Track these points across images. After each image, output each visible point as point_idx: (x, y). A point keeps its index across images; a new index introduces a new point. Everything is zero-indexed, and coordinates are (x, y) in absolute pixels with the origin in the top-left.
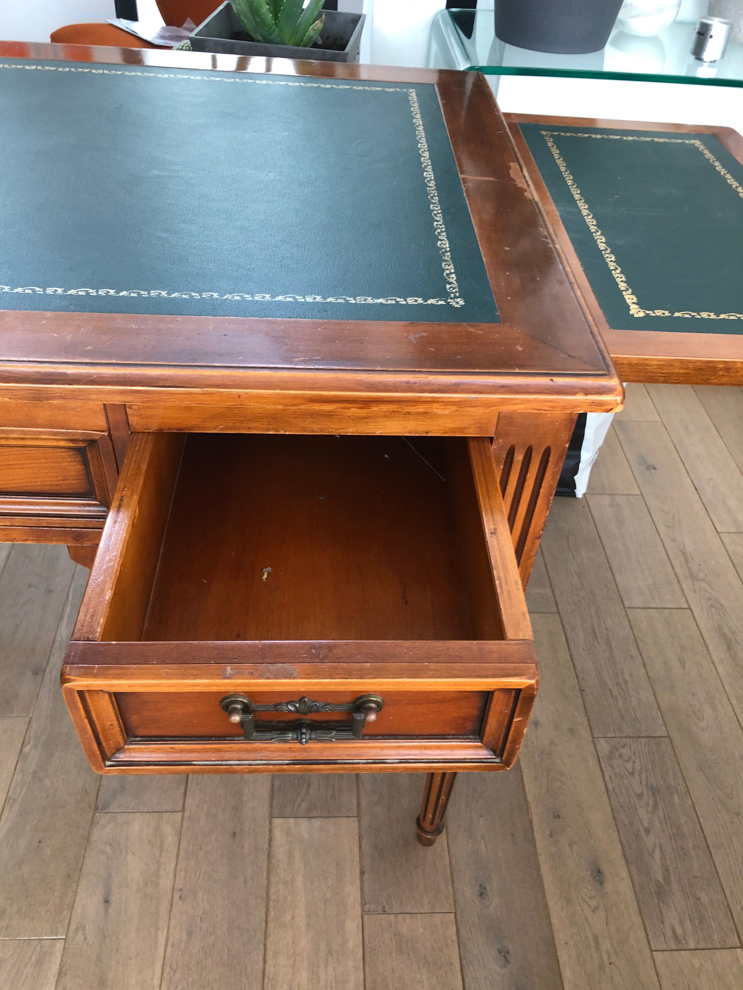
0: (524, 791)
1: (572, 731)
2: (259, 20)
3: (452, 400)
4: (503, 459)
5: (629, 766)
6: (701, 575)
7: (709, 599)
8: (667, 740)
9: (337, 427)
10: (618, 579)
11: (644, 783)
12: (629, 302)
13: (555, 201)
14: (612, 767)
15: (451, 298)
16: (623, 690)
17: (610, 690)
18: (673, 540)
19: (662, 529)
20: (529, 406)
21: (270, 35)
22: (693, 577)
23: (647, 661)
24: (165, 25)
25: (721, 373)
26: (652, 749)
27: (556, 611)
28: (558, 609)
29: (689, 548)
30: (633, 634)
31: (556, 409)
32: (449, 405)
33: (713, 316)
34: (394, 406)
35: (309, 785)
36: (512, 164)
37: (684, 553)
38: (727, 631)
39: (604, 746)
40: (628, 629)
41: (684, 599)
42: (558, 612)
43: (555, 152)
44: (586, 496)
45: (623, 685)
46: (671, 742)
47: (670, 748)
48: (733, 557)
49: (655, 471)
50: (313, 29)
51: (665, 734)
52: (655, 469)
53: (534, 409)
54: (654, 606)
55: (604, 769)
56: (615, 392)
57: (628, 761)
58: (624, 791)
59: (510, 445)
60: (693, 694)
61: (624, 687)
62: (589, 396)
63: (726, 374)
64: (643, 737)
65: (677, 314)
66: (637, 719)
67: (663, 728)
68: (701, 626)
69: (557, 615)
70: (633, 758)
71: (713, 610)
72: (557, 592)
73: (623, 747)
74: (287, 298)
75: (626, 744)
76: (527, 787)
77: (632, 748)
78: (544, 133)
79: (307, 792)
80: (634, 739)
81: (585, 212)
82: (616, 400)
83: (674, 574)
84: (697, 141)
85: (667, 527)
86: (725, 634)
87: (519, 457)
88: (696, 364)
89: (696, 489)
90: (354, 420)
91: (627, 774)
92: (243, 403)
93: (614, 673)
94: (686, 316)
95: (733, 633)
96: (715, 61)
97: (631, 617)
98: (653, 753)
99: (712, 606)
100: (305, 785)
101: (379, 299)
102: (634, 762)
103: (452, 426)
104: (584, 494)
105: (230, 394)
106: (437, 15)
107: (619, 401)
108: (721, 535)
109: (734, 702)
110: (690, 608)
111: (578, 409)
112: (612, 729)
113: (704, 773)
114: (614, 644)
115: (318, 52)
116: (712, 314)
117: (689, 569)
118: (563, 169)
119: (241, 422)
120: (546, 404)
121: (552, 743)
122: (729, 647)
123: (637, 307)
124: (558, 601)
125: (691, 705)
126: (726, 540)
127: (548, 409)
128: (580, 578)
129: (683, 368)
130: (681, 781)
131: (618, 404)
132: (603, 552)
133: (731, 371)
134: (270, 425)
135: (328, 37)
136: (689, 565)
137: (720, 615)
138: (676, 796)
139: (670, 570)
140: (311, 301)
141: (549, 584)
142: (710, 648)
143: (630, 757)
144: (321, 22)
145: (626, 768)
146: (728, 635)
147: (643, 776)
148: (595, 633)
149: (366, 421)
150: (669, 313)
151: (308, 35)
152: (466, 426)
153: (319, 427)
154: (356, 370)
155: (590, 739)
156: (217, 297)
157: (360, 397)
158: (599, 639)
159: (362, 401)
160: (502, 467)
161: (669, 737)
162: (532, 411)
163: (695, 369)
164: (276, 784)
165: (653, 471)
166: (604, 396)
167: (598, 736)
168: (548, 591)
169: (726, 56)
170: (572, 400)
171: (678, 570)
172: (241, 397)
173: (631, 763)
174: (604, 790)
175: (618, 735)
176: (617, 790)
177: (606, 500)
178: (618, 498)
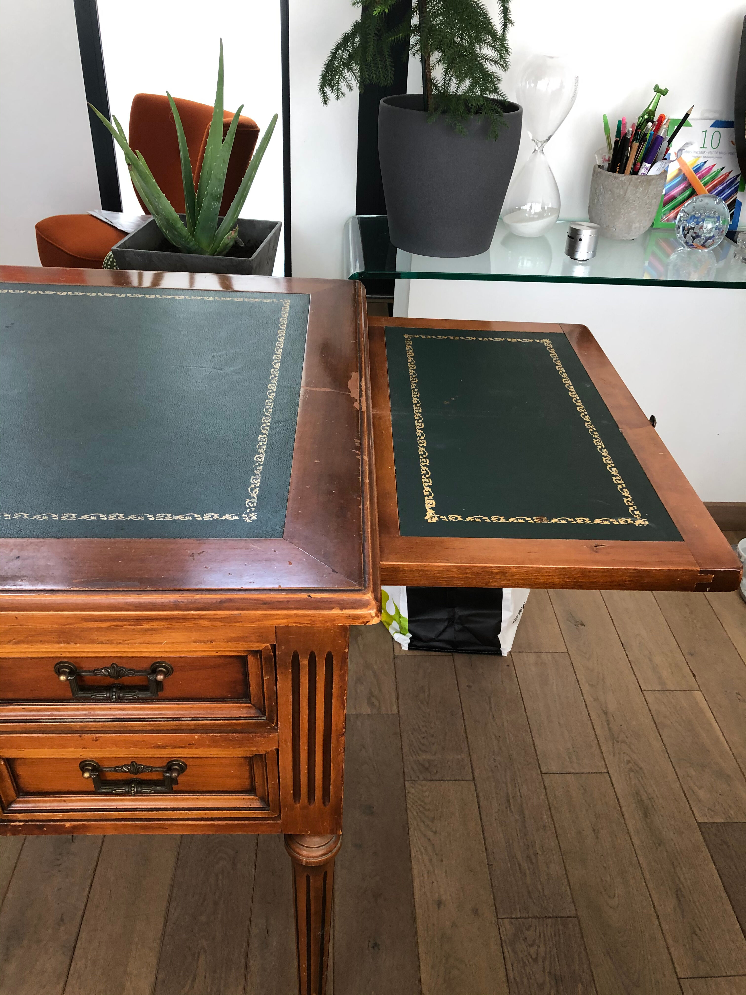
0: (420, 981)
1: (475, 911)
2: (176, 233)
3: (217, 616)
4: (289, 663)
5: (533, 950)
6: (622, 736)
7: (628, 762)
8: (575, 920)
9: (124, 639)
10: (537, 742)
11: (547, 970)
12: (427, 506)
13: (393, 404)
14: (515, 952)
15: (247, 513)
16: (532, 863)
17: (519, 865)
18: (596, 699)
19: (586, 688)
20: (290, 620)
21: (188, 243)
22: (614, 739)
23: (559, 831)
24: (144, 214)
25: (498, 577)
26: (559, 930)
27: (471, 778)
28: (473, 777)
29: (612, 707)
30: (548, 801)
31: (316, 622)
32: (216, 621)
33: (502, 520)
34: (164, 623)
35: (194, 979)
36: (353, 374)
37: (606, 713)
38: (644, 797)
39: (508, 927)
40: (543, 796)
41: (603, 763)
42: (474, 780)
43: (410, 355)
44: (512, 654)
45: (533, 858)
46: (579, 922)
47: (577, 929)
48: (655, 716)
49: (583, 627)
50: (228, 238)
51: (573, 913)
52: (583, 625)
53: (296, 623)
54: (572, 770)
55: (507, 954)
56: (369, 606)
57: (531, 945)
58: (525, 980)
59: (293, 651)
60: (605, 868)
61: (534, 861)
62: (344, 610)
63: (503, 577)
64: (550, 917)
65: (469, 519)
66: (545, 896)
67: (572, 906)
68: (618, 791)
69: (472, 782)
70: (537, 942)
71: (632, 774)
72: (474, 757)
73: (528, 929)
74: (91, 517)
75: (530, 926)
76: (423, 976)
77: (538, 930)
78: (406, 336)
79: (192, 987)
80: (541, 919)
81: (417, 416)
82: (370, 614)
83: (594, 736)
84: (548, 341)
85: (592, 686)
86: (642, 801)
87: (304, 662)
88: (473, 569)
89: (623, 646)
90: (138, 632)
91: (530, 960)
92: (21, 623)
93: (525, 845)
94: (477, 520)
95: (651, 799)
96: (588, 260)
97: (547, 783)
98: (559, 935)
99: (631, 770)
100: (191, 978)
101: (178, 515)
102: (539, 947)
103: (233, 635)
104: (510, 652)
105: (8, 616)
106: (348, 220)
107: (374, 615)
108: (645, 692)
109: (648, 876)
110: (608, 772)
111: (337, 622)
112: (518, 909)
113: (611, 958)
114: (527, 813)
115: (226, 259)
116: (502, 518)
117: (610, 729)
118: (411, 372)
119: (33, 636)
120: (305, 618)
121: (454, 925)
122: (646, 814)
123: (433, 512)
124: (474, 767)
125: (602, 880)
126: (650, 698)
127: (309, 622)
128: (499, 741)
129: (461, 573)
130: (586, 967)
131: (373, 617)
132: (524, 713)
133: (506, 575)
134: (60, 638)
135: (249, 241)
136: (611, 726)
137: (639, 780)
138: (580, 985)
139: (591, 732)
140: (114, 519)
141: (467, 749)
142: (626, 816)
143: (534, 940)
144: (235, 232)
145: (529, 953)
146: (646, 801)
147: (547, 963)
148: (509, 802)
149: (149, 633)
150: (461, 518)
151: (224, 242)
152: (247, 635)
153: (107, 639)
154: (127, 591)
155: (494, 919)
156: (27, 517)
157: (130, 616)
158: (512, 807)
159: (133, 619)
160: (290, 671)
161: (576, 917)
162: (295, 625)
163: (472, 573)
164: (160, 976)
165: (581, 627)
166: (359, 610)
167: (503, 917)
168: (465, 756)
169: (597, 254)
170: (329, 615)
171: (598, 731)
172: (19, 618)
173: (535, 947)
174: (504, 979)
175: (524, 915)
176: (518, 979)
177: (531, 658)
178: (543, 656)
